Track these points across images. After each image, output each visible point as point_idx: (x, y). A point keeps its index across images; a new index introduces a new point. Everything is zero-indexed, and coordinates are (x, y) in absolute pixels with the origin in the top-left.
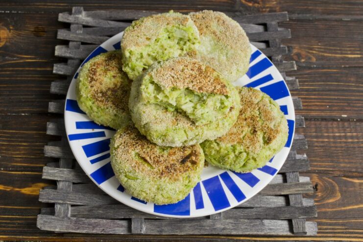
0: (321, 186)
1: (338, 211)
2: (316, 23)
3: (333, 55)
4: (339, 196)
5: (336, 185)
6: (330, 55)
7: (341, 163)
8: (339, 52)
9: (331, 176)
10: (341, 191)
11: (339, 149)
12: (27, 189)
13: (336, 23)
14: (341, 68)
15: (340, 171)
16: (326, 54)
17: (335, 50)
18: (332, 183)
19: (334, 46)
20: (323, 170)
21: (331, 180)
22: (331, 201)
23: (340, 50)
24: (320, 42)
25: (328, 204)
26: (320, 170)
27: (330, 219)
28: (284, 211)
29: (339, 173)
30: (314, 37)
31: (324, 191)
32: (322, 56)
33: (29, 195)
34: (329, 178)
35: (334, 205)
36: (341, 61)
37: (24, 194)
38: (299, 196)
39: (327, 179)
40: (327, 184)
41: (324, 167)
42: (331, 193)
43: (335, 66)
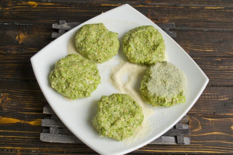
0: (191, 122)
1: (199, 136)
2: (189, 32)
3: (198, 50)
4: (200, 128)
5: (199, 121)
6: (197, 50)
7: (202, 109)
8: (202, 48)
9: (196, 116)
10: (202, 125)
11: (201, 101)
12: (32, 122)
13: (200, 32)
14: (202, 57)
15: (201, 114)
16: (195, 49)
17: (199, 47)
18: (197, 121)
19: (199, 45)
20: (192, 113)
21: (196, 119)
22: (196, 130)
23: (202, 47)
24: (191, 43)
25: (195, 132)
26: (191, 113)
27: (196, 140)
28: (173, 131)
29: (200, 115)
30: (188, 40)
31: (193, 125)
32: (192, 50)
33: (34, 125)
34: (195, 118)
35: (197, 133)
36: (203, 53)
37: (31, 125)
38: (181, 123)
39: (194, 118)
40: (194, 121)
41: (193, 112)
42: (196, 126)
43: (199, 56)
